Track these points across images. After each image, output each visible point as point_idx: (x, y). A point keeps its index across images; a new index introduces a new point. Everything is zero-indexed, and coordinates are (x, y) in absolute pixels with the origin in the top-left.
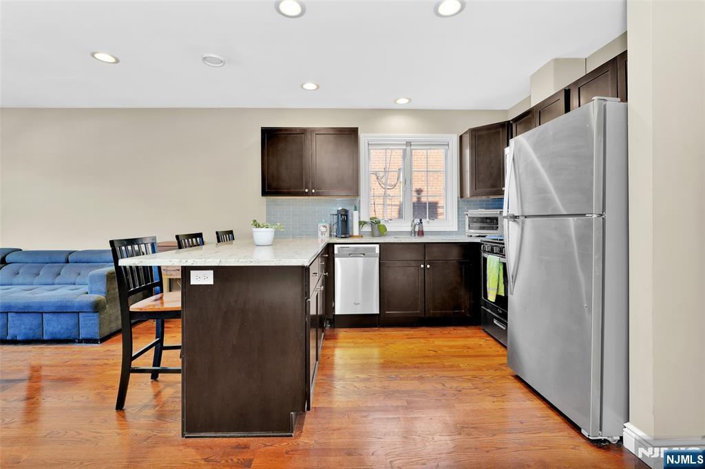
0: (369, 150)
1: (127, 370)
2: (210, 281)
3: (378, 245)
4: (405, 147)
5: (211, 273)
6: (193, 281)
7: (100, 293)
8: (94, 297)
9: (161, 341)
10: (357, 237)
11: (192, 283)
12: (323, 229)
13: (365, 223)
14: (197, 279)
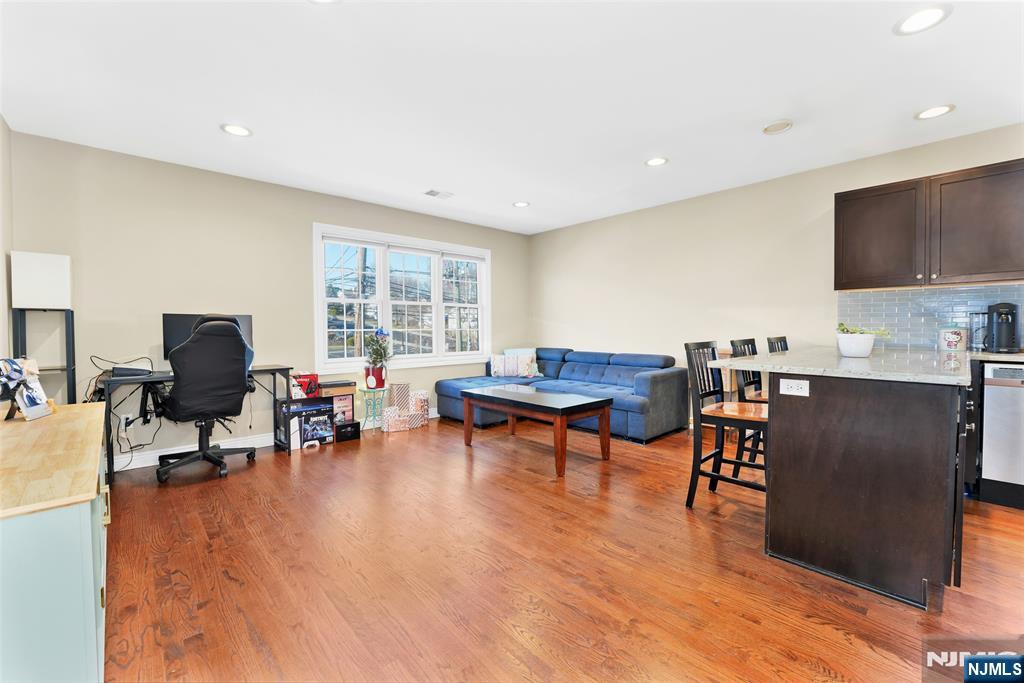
1: (697, 472)
2: (806, 393)
5: (806, 384)
6: (783, 391)
7: (643, 395)
8: (640, 399)
9: (720, 453)
11: (781, 392)
12: (952, 337)
14: (787, 388)
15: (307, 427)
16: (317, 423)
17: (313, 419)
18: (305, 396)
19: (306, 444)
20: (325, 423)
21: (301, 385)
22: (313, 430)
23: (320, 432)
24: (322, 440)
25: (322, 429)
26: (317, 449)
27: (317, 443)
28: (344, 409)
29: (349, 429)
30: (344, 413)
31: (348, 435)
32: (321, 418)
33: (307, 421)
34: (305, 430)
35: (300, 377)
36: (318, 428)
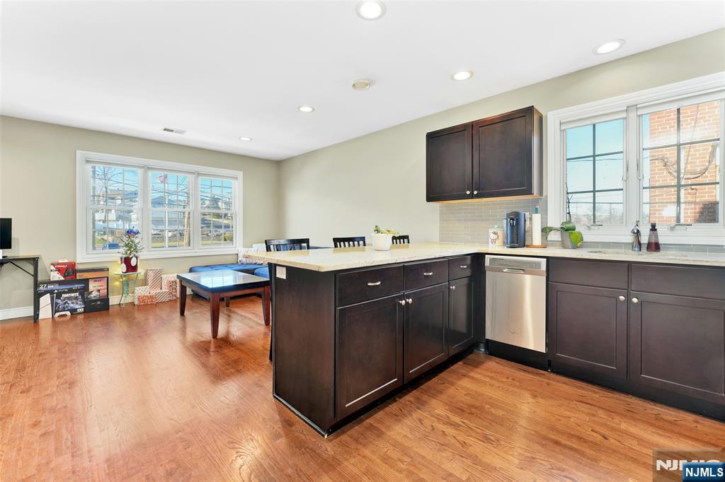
0: (563, 131)
3: (545, 259)
4: (624, 115)
10: (538, 247)
12: (493, 236)
13: (551, 229)
15: (59, 301)
16: (69, 298)
17: (64, 296)
18: (62, 278)
19: (57, 314)
20: (76, 298)
21: (59, 270)
22: (65, 303)
23: (72, 305)
24: (73, 311)
25: (73, 303)
26: (68, 318)
27: (68, 313)
28: (99, 288)
29: (99, 303)
30: (99, 291)
31: (98, 308)
32: (73, 295)
33: (59, 296)
34: (57, 304)
35: (59, 264)
36: (69, 302)
